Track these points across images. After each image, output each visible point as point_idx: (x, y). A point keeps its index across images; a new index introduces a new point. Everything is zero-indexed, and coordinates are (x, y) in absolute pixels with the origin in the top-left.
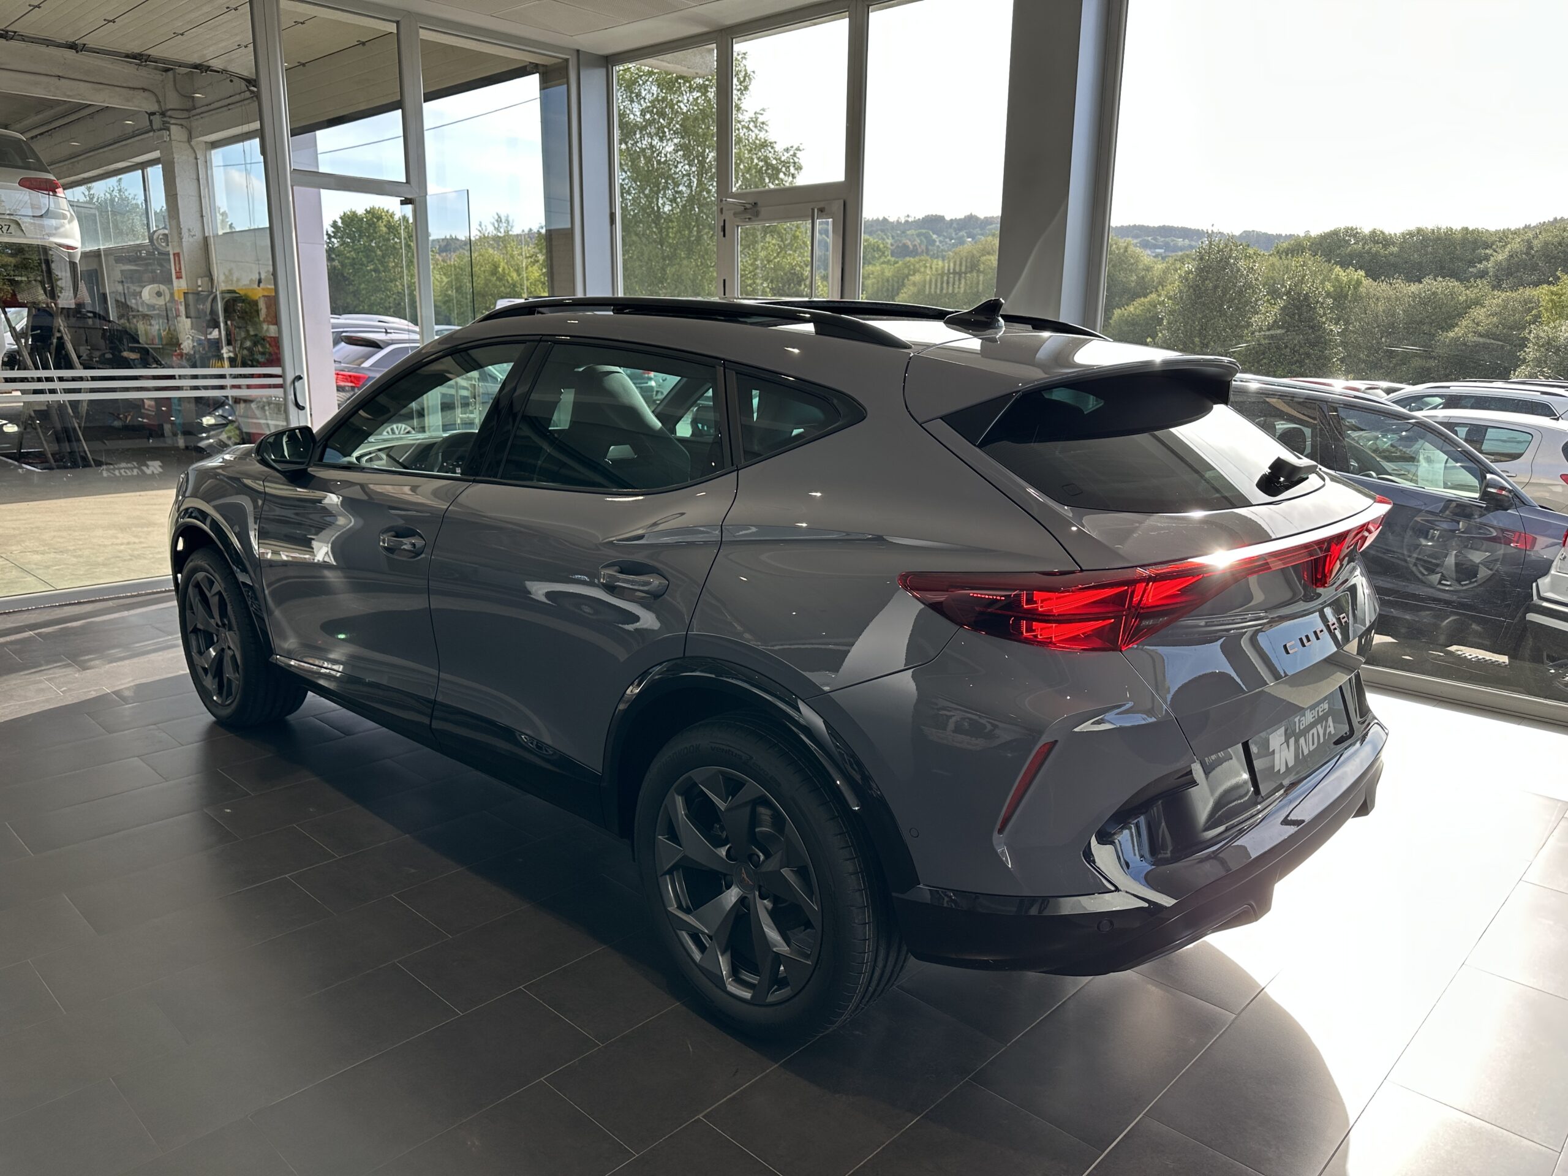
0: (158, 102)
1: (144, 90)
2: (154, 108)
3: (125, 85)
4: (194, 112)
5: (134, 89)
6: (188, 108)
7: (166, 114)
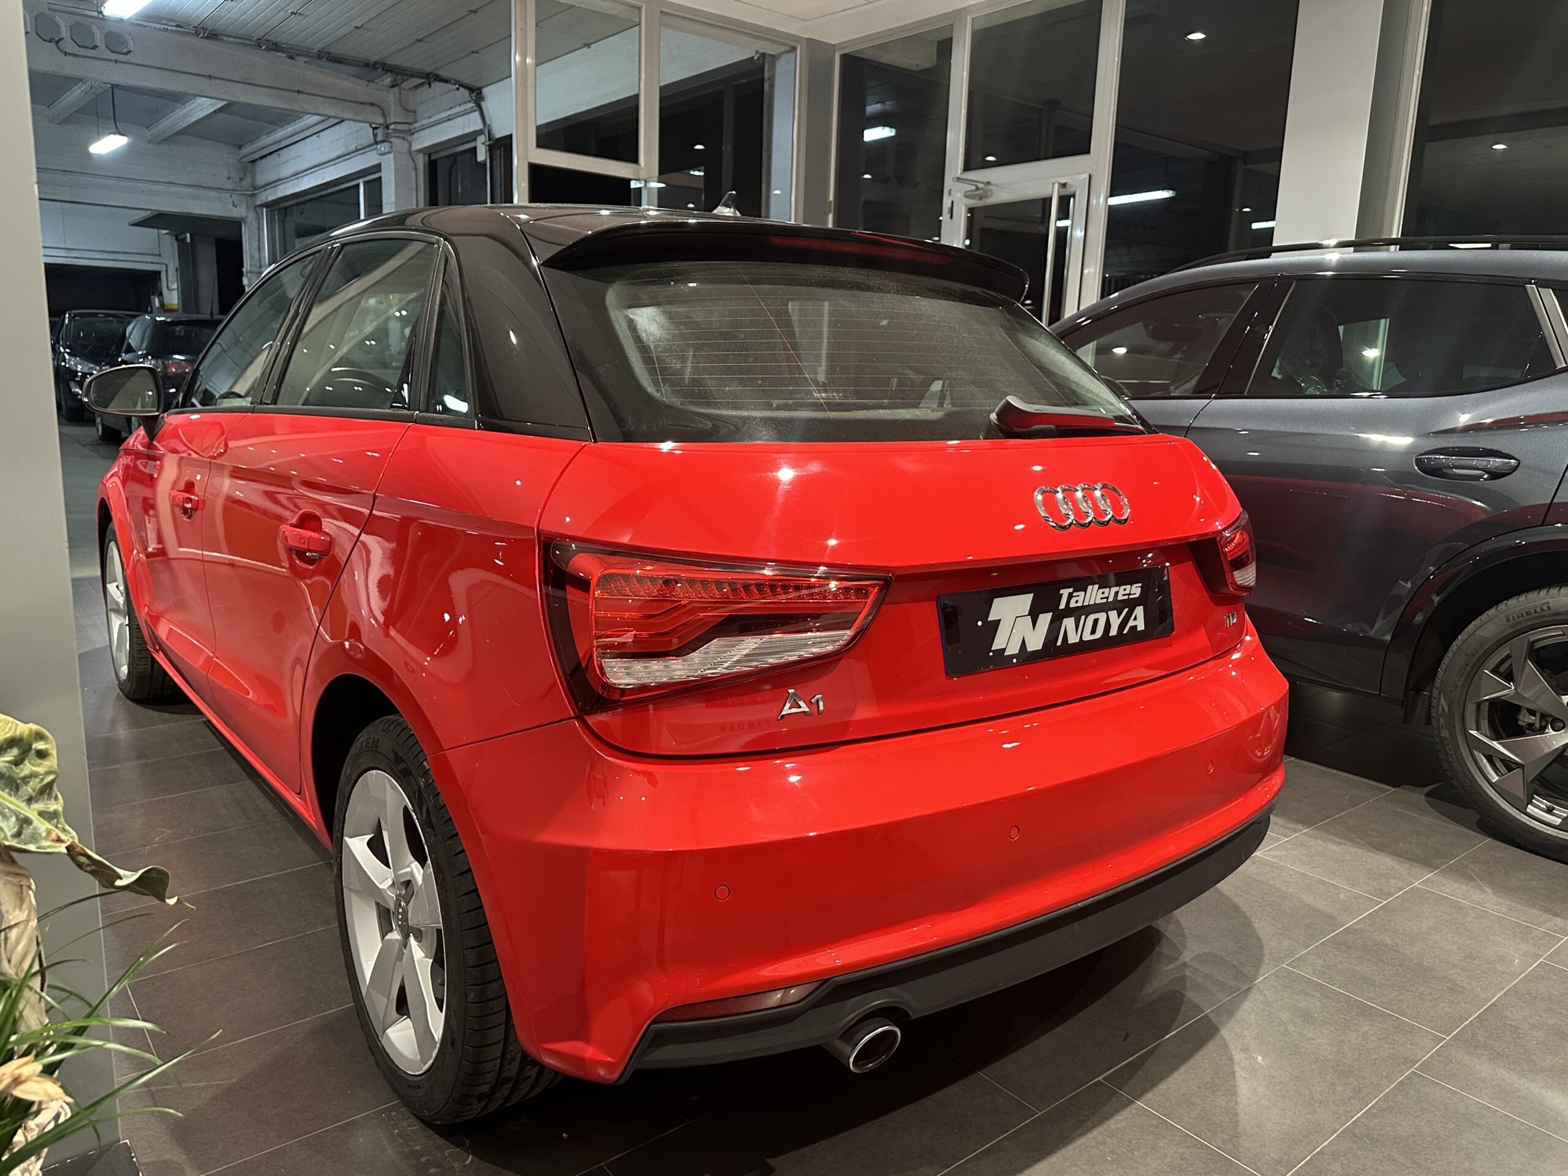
0: (384, 116)
1: (372, 104)
2: (381, 120)
3: (355, 100)
4: (415, 125)
5: (363, 104)
6: (410, 121)
7: (392, 127)
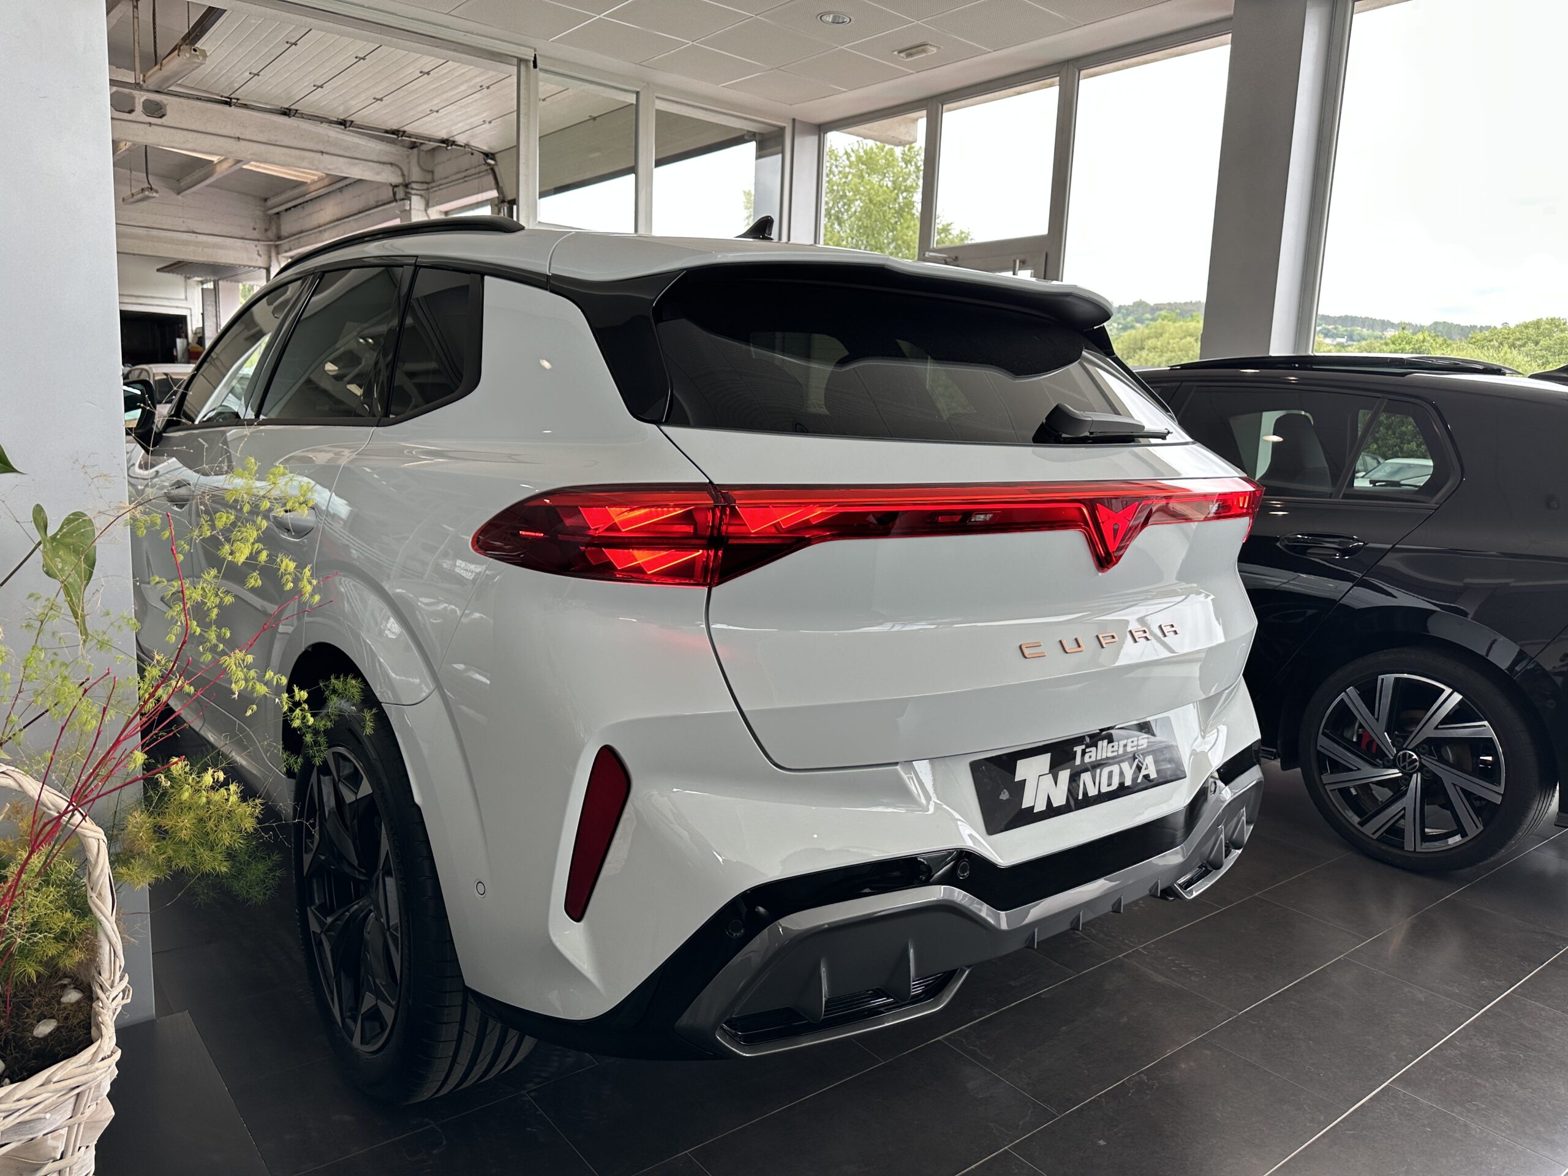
0: (403, 175)
1: (391, 164)
2: (399, 180)
5: (384, 163)
6: (428, 181)
7: (409, 186)
